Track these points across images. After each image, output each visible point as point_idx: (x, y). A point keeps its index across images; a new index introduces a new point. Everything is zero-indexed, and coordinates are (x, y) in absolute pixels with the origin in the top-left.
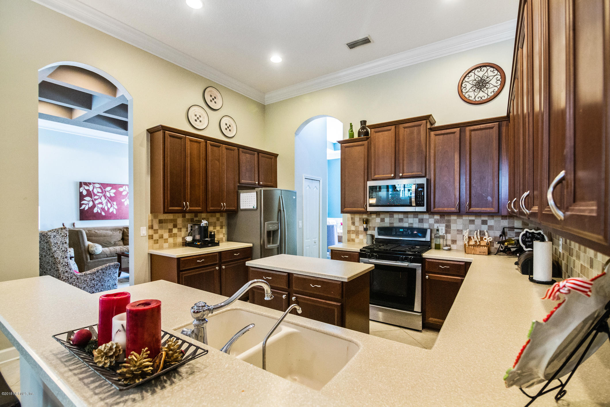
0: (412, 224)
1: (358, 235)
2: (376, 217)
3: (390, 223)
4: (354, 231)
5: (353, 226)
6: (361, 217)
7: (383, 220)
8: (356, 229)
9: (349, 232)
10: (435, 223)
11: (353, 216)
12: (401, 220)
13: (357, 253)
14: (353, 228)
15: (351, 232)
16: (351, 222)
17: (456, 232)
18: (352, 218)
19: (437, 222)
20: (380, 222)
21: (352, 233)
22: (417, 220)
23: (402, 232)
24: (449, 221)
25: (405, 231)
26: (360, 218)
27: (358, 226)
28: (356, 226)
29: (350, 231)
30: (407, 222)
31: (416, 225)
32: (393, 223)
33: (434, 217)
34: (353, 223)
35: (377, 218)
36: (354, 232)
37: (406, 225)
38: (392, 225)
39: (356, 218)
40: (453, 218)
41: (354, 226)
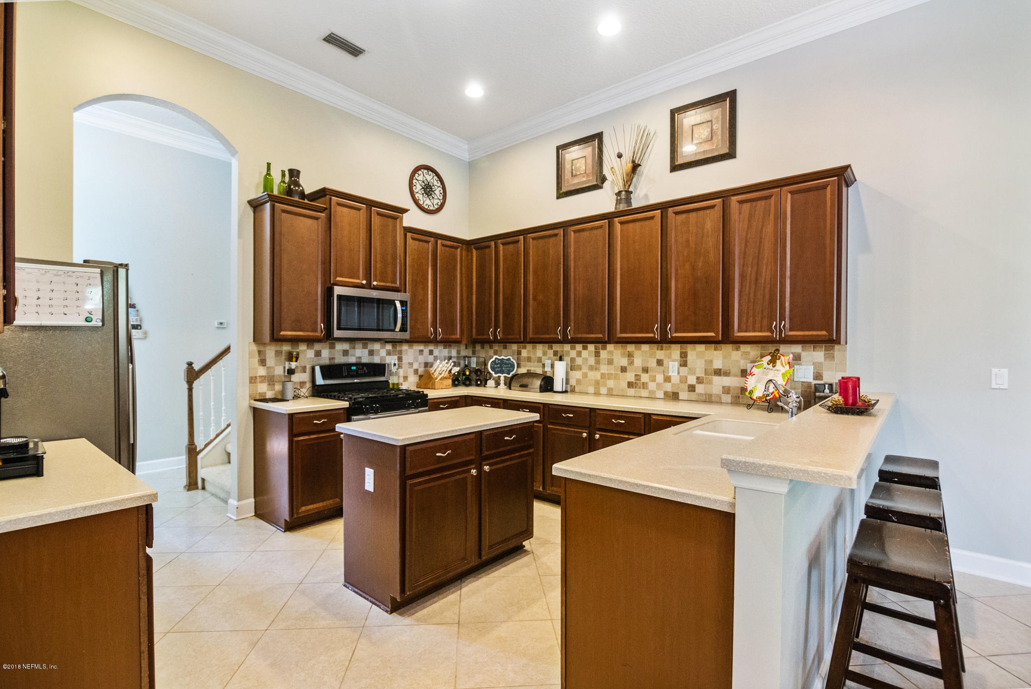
0: (360, 358)
1: (274, 384)
2: (307, 349)
3: (330, 359)
4: (265, 377)
5: (262, 367)
6: (278, 349)
7: (318, 354)
8: (267, 373)
9: (253, 381)
10: (387, 355)
11: (262, 348)
12: (345, 353)
13: (341, 411)
14: (262, 371)
15: (258, 380)
16: (256, 359)
17: (407, 366)
18: (260, 352)
19: (389, 353)
20: (313, 356)
21: (261, 382)
22: (366, 351)
23: (356, 371)
24: (401, 352)
25: (360, 369)
26: (276, 351)
27: (273, 368)
28: (268, 368)
29: (256, 377)
30: (353, 356)
31: (366, 359)
32: (333, 358)
33: (385, 347)
34: (263, 362)
35: (308, 351)
36: (263, 379)
37: (352, 360)
38: (332, 362)
39: (267, 352)
40: (405, 347)
41: (265, 367)
